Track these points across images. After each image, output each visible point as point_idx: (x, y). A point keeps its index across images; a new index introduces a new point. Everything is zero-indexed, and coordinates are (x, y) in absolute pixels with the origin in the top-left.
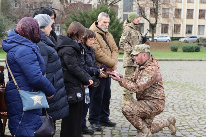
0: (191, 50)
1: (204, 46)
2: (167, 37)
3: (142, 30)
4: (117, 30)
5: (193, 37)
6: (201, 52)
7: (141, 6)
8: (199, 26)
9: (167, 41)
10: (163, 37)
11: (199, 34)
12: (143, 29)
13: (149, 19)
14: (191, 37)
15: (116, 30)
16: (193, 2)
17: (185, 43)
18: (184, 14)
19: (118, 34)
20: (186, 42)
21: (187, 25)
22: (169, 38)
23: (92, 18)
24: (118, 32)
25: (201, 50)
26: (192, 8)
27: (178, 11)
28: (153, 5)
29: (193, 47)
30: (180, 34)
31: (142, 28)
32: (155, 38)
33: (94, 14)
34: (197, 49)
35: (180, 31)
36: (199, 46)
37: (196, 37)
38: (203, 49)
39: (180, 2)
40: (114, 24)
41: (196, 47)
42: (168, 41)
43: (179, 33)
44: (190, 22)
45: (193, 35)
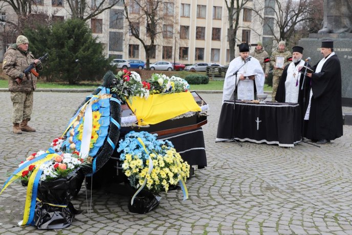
0: (196, 81)
1: (215, 77)
2: (168, 64)
3: (136, 53)
4: (91, 53)
5: (203, 65)
6: (211, 84)
7: (131, 21)
8: (213, 49)
9: (168, 70)
10: (163, 63)
11: (212, 60)
12: (138, 52)
13: (142, 39)
14: (199, 65)
15: (89, 52)
16: (204, 17)
17: (191, 73)
18: (192, 32)
19: (93, 59)
20: (193, 70)
21: (196, 48)
22: (170, 65)
23: (56, 36)
24: (92, 56)
25: (210, 82)
26: (203, 26)
27: (185, 29)
28: (147, 20)
29: (198, 77)
30: (187, 60)
31: (136, 51)
32: (151, 66)
33: (59, 30)
34: (205, 80)
35: (187, 57)
36: (207, 77)
37: (207, 65)
38: (214, 80)
39: (187, 17)
40: (87, 45)
41: (202, 78)
42: (170, 70)
43: (186, 58)
44: (200, 44)
45: (204, 62)
